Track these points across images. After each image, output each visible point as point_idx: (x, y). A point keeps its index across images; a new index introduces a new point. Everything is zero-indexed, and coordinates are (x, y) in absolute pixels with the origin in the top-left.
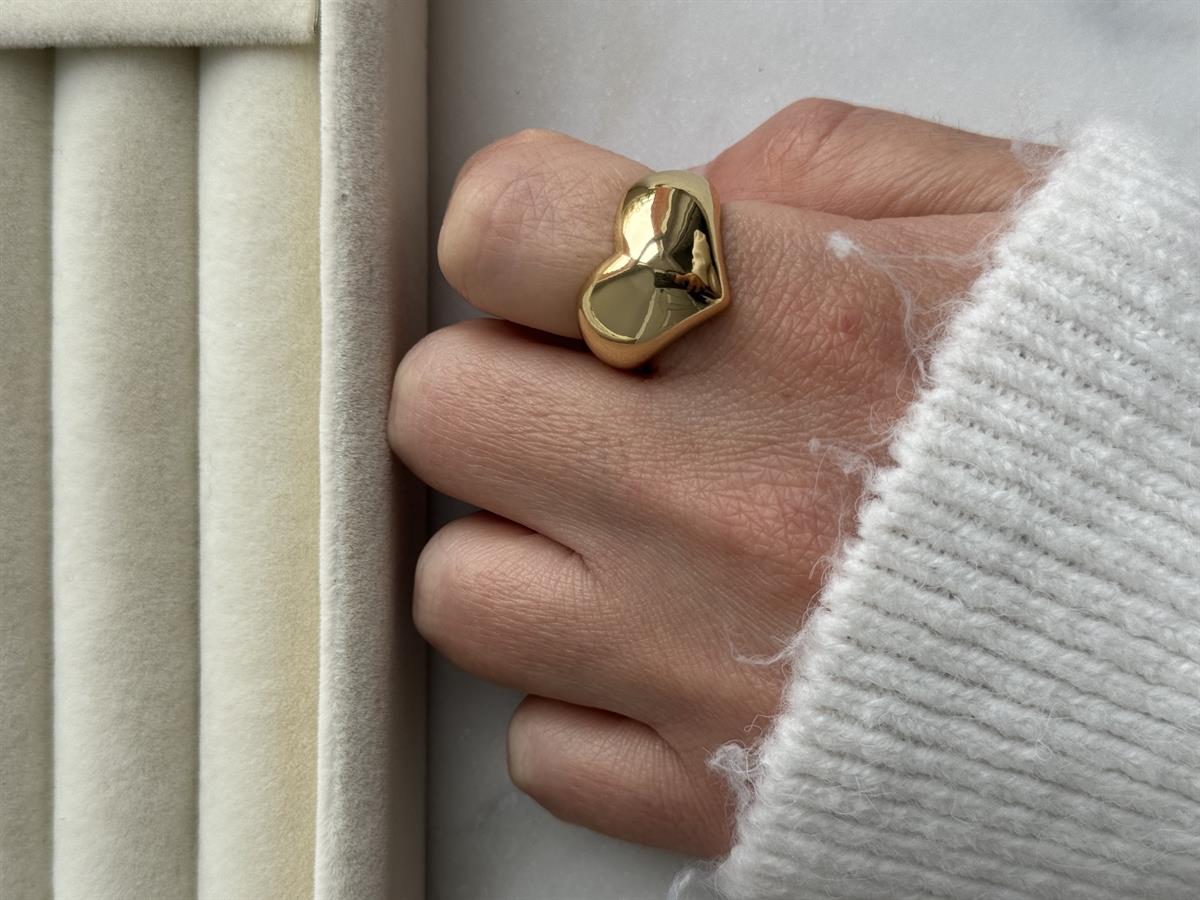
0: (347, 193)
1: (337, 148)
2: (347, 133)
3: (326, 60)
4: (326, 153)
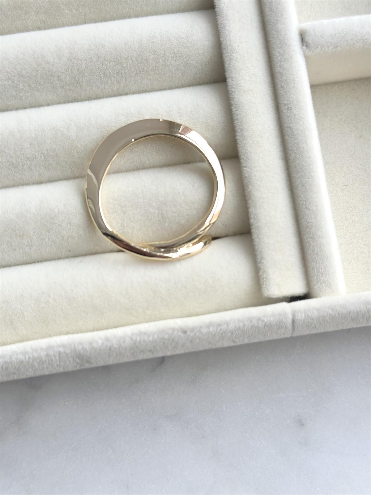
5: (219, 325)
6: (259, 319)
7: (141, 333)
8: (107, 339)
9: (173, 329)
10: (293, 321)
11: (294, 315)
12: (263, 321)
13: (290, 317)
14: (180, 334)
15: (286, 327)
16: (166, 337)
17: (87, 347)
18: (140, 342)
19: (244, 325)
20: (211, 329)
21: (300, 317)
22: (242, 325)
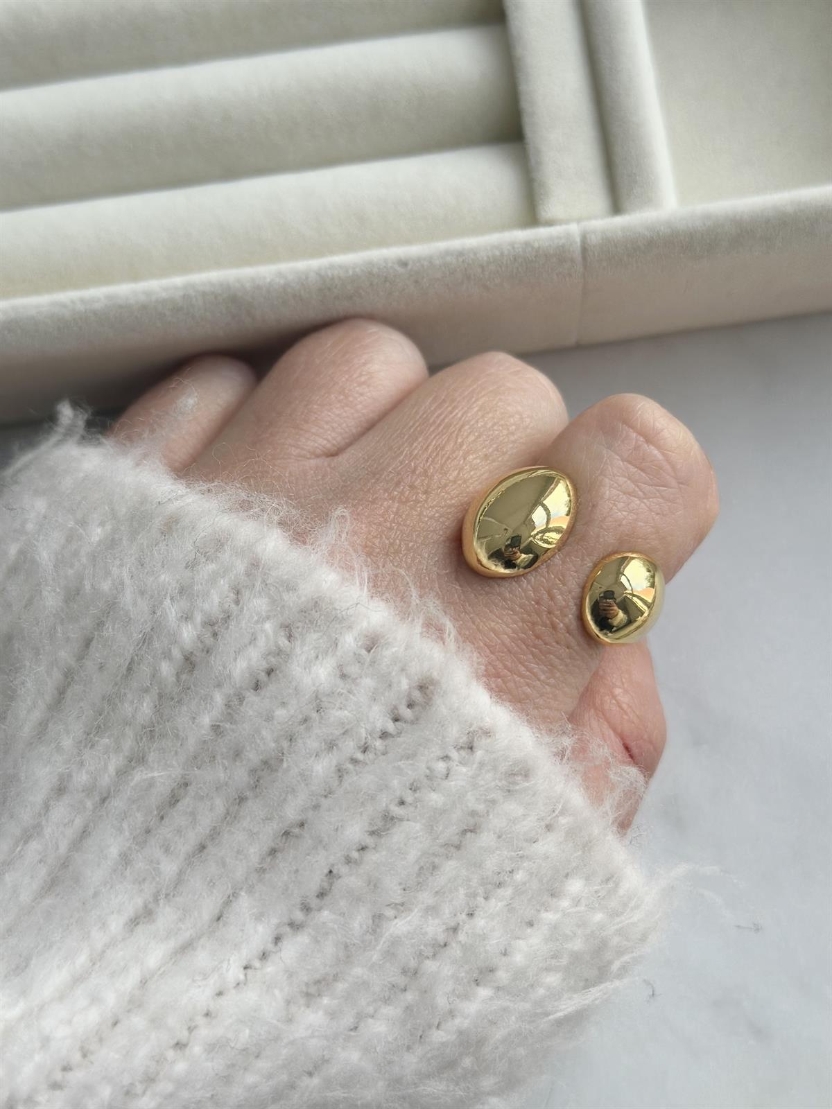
0: (409, 267)
1: (448, 253)
2: (461, 259)
3: (522, 235)
4: (442, 245)
5: (460, 254)
6: (527, 244)
7: (332, 267)
8: (280, 274)
9: (386, 261)
10: (584, 249)
11: (584, 238)
12: (533, 248)
13: (578, 240)
14: (396, 267)
15: (572, 260)
16: (375, 270)
17: (248, 285)
18: (333, 279)
19: (502, 254)
20: (448, 259)
21: (594, 239)
22: (498, 253)
